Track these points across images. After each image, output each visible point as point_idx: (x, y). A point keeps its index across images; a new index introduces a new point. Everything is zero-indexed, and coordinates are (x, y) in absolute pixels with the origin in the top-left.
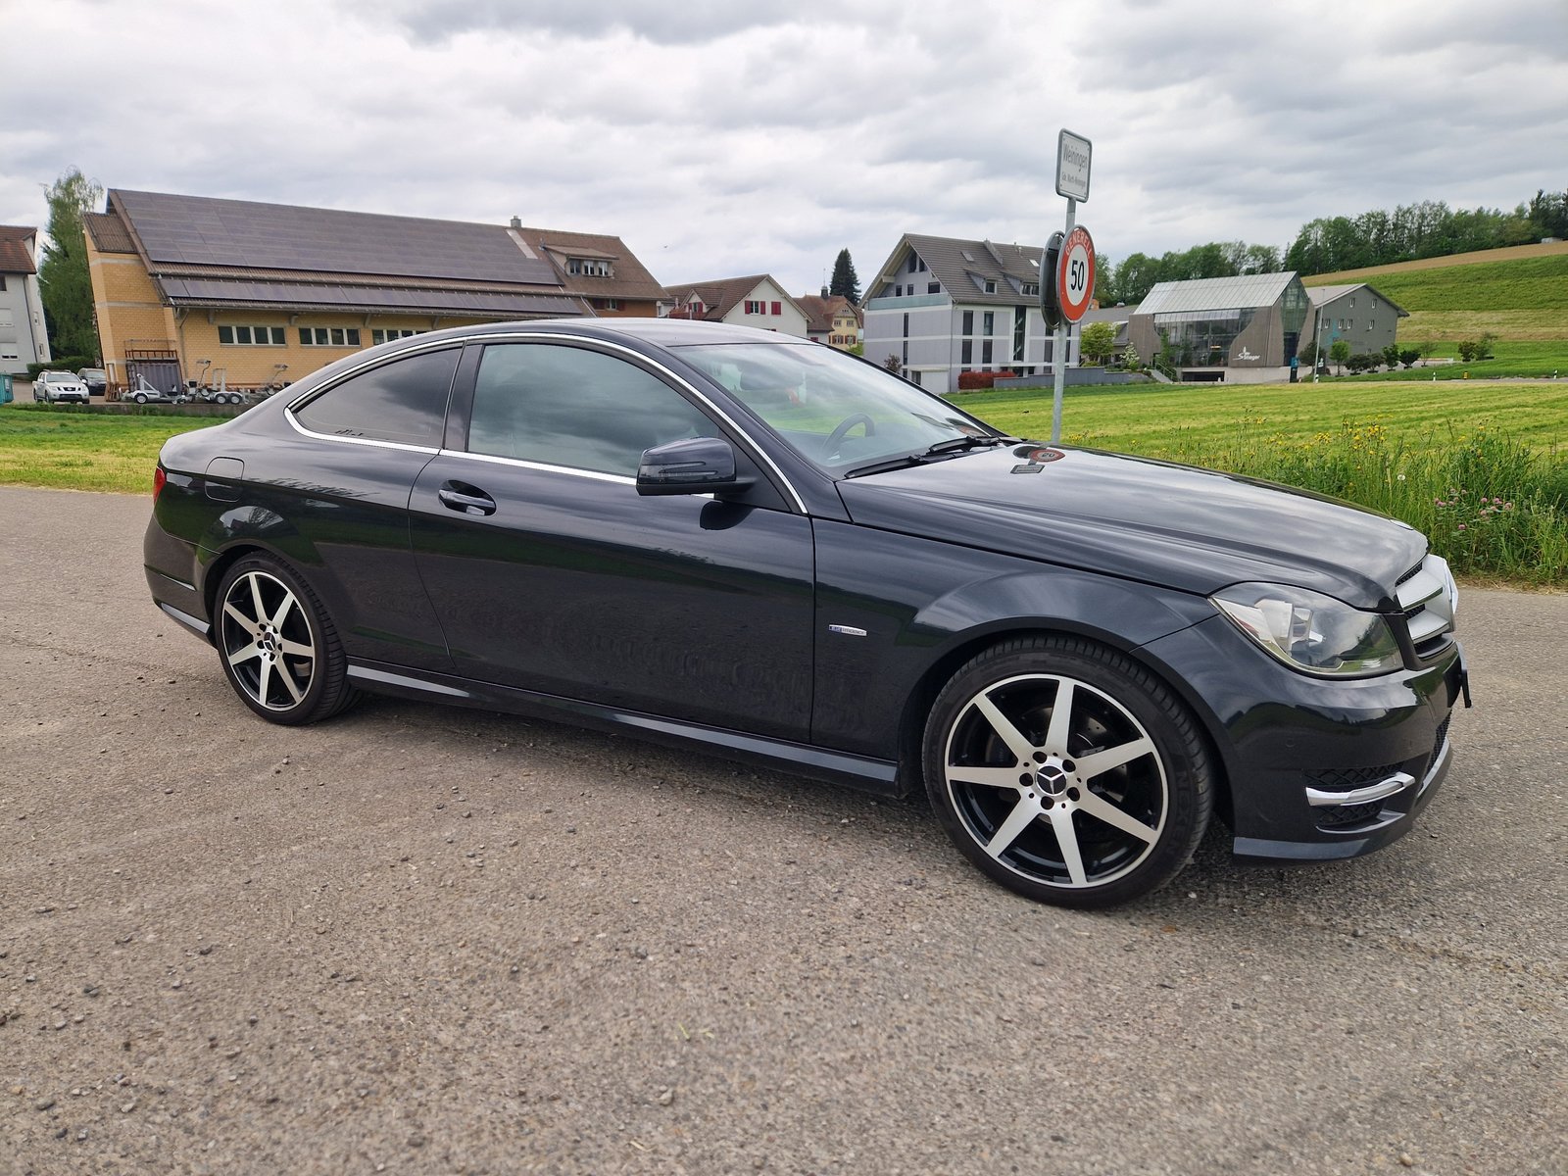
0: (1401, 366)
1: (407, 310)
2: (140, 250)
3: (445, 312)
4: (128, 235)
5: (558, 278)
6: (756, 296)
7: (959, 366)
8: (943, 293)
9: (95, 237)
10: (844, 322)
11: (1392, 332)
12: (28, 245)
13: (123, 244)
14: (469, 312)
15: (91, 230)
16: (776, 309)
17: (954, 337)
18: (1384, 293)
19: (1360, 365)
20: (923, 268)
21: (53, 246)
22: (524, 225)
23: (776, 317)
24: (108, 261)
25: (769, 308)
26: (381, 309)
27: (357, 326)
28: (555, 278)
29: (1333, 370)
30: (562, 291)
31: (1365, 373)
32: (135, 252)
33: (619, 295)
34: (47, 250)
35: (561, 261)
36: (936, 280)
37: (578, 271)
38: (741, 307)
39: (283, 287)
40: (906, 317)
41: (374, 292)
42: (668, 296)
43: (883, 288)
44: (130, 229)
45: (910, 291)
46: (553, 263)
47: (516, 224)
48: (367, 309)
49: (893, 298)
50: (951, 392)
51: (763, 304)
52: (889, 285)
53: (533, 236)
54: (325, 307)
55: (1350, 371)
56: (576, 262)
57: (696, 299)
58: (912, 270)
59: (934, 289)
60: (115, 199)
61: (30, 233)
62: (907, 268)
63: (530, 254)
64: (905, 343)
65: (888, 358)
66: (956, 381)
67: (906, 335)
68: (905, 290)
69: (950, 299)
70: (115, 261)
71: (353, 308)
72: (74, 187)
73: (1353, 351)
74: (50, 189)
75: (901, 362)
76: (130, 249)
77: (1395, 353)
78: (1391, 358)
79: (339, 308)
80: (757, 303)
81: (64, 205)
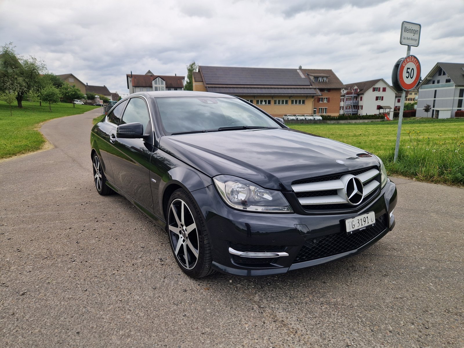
1: (266, 94)
2: (204, 81)
3: (276, 94)
4: (202, 77)
5: (311, 83)
6: (377, 86)
7: (456, 108)
8: (452, 82)
9: (194, 78)
10: (413, 93)
12: (183, 81)
13: (200, 80)
14: (283, 94)
15: (194, 76)
16: (384, 90)
17: (455, 98)
20: (444, 74)
21: (188, 81)
22: (302, 68)
23: (384, 93)
24: (197, 84)
25: (381, 90)
26: (259, 94)
27: (252, 99)
28: (309, 83)
30: (311, 87)
32: (203, 82)
33: (329, 87)
35: (312, 78)
36: (449, 78)
37: (317, 80)
38: (371, 89)
39: (235, 89)
40: (436, 91)
41: (258, 89)
42: (345, 87)
43: (427, 81)
44: (202, 76)
45: (438, 82)
46: (310, 79)
47: (300, 68)
48: (255, 94)
49: (431, 85)
50: (452, 118)
51: (380, 88)
52: (430, 80)
53: (304, 71)
54: (245, 94)
56: (316, 78)
57: (356, 87)
58: (440, 74)
59: (448, 81)
60: (200, 68)
61: (183, 78)
62: (438, 74)
63: (303, 76)
64: (434, 101)
65: (426, 105)
66: (454, 114)
67: (435, 97)
68: (436, 82)
69: (455, 85)
70: (198, 84)
71: (252, 94)
72: (193, 66)
74: (188, 67)
75: (432, 106)
76: (201, 81)
79: (248, 94)
80: (377, 88)
81: (191, 71)
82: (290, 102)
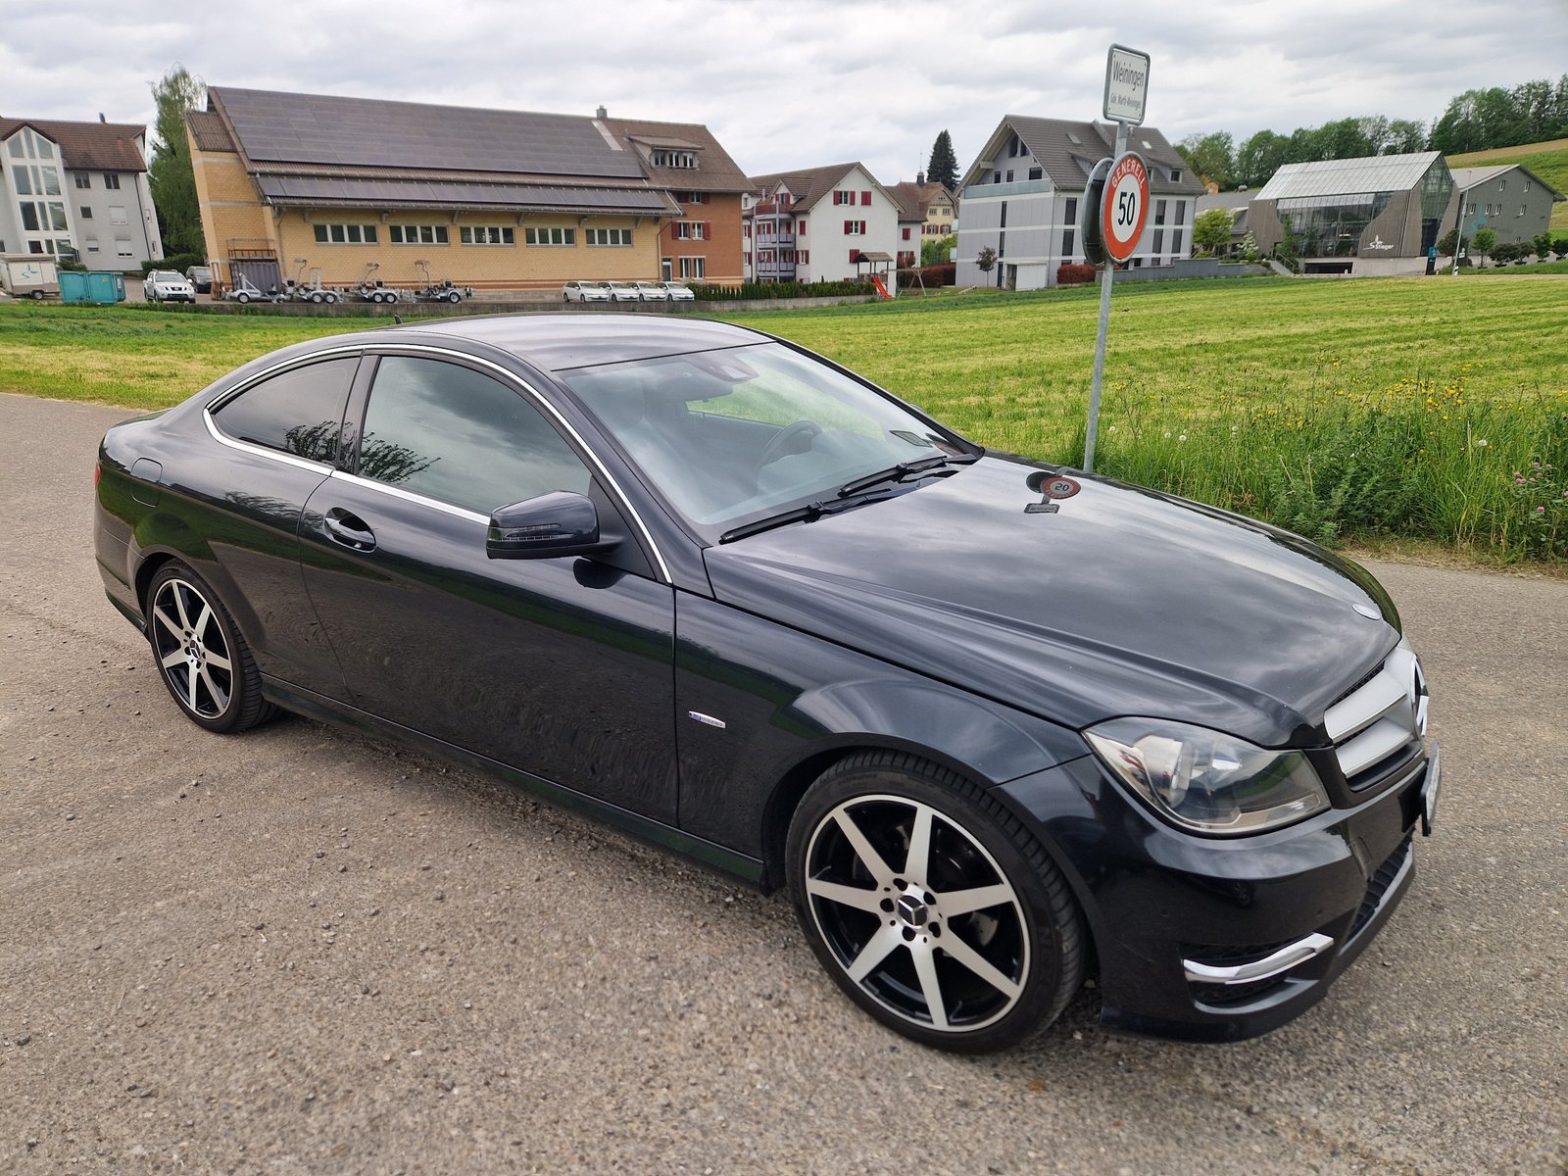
0: (1552, 257)
1: (493, 207)
2: (239, 149)
3: (530, 208)
4: (228, 134)
5: (643, 171)
6: (844, 186)
7: (1058, 258)
8: (1046, 178)
9: (196, 136)
10: (940, 210)
11: (1545, 218)
12: (139, 142)
13: (222, 142)
14: (553, 208)
15: (193, 129)
16: (866, 199)
17: (1055, 227)
18: (1539, 174)
19: (1506, 255)
20: (1024, 152)
21: (163, 145)
22: (609, 116)
23: (866, 208)
24: (209, 160)
25: (858, 199)
26: (468, 206)
27: (445, 223)
28: (639, 170)
29: (1476, 261)
30: (646, 184)
31: (1511, 264)
32: (234, 151)
33: (704, 188)
34: (156, 147)
35: (646, 153)
36: (1039, 165)
37: (663, 163)
38: (830, 198)
39: (374, 185)
40: (1004, 205)
41: (460, 188)
42: (754, 188)
43: (981, 174)
44: (229, 128)
45: (1010, 178)
46: (638, 155)
47: (602, 114)
48: (454, 206)
49: (991, 185)
50: (1048, 287)
51: (853, 194)
52: (987, 171)
53: (619, 126)
54: (414, 204)
55: (1495, 262)
56: (661, 154)
57: (783, 190)
58: (1013, 154)
59: (1035, 174)
60: (214, 95)
61: (140, 131)
62: (1007, 153)
63: (614, 145)
64: (1002, 234)
65: (983, 251)
66: (1055, 275)
67: (1003, 226)
68: (1004, 177)
69: (1053, 185)
70: (216, 160)
71: (441, 205)
72: (181, 84)
73: (1499, 240)
74: (157, 87)
75: (997, 254)
76: (229, 147)
77: (1547, 242)
78: (1542, 248)
79: (428, 205)
80: (846, 193)
81: (171, 103)
82: (580, 237)
